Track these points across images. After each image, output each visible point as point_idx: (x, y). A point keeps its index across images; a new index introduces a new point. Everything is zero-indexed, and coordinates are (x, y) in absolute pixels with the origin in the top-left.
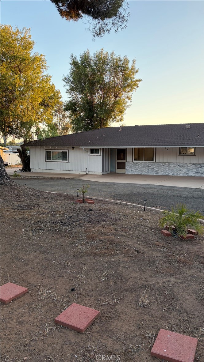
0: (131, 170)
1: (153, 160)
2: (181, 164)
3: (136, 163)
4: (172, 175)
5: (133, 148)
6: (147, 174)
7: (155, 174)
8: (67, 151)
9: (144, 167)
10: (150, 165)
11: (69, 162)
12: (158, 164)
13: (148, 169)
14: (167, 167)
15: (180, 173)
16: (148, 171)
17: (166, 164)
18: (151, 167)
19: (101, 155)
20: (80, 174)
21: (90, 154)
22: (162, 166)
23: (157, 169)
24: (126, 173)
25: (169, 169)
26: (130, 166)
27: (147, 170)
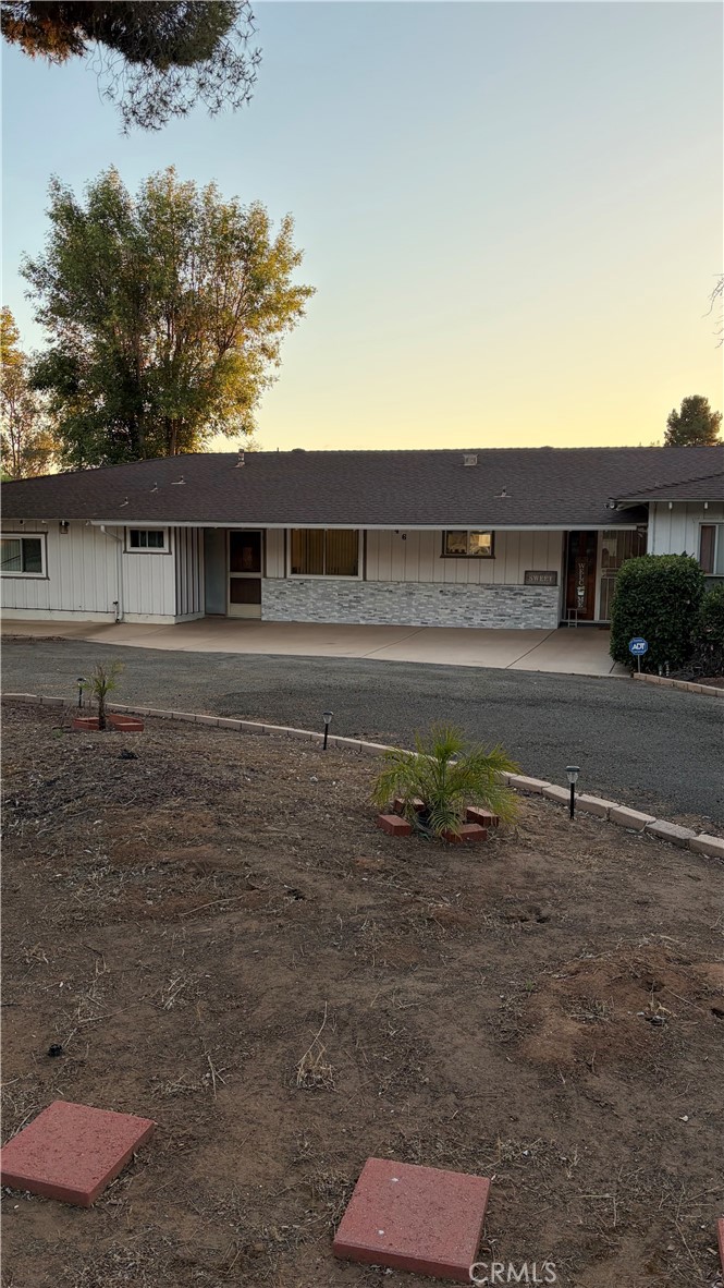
0: (280, 608)
1: (355, 573)
2: (449, 588)
3: (298, 583)
4: (419, 624)
5: (285, 530)
6: (336, 622)
7: (362, 622)
8: (42, 537)
9: (325, 597)
10: (345, 588)
11: (47, 578)
12: (371, 588)
13: (338, 604)
14: (403, 595)
15: (445, 619)
16: (339, 612)
17: (401, 585)
18: (351, 597)
19: (170, 553)
20: (90, 622)
21: (129, 549)
22: (387, 594)
23: (370, 603)
24: (263, 619)
25: (410, 605)
26: (276, 593)
27: (337, 608)
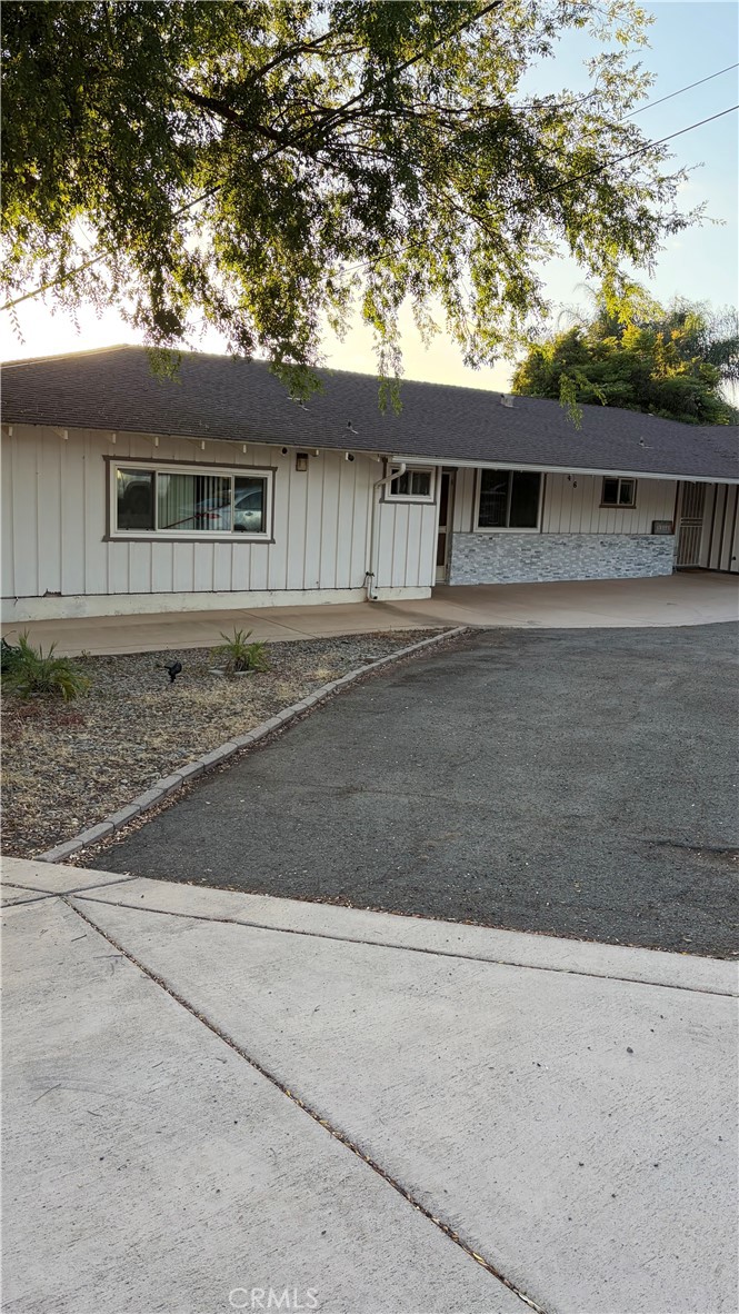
0: (467, 568)
1: (534, 526)
2: (607, 539)
3: (487, 537)
4: (583, 578)
5: (476, 469)
6: (519, 581)
7: (540, 580)
8: (268, 474)
9: (510, 553)
10: (528, 542)
11: (273, 541)
12: (549, 541)
13: (521, 561)
14: (573, 548)
15: (602, 571)
16: (521, 569)
17: (574, 537)
18: (533, 552)
19: (435, 503)
21: (389, 496)
22: (562, 547)
23: (548, 558)
24: (452, 583)
25: (578, 559)
26: (466, 551)
27: (520, 565)
